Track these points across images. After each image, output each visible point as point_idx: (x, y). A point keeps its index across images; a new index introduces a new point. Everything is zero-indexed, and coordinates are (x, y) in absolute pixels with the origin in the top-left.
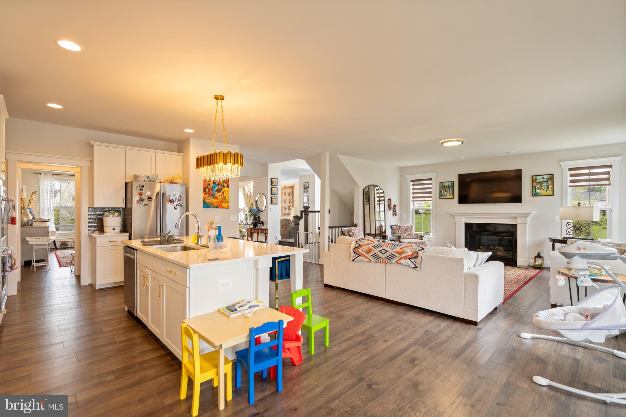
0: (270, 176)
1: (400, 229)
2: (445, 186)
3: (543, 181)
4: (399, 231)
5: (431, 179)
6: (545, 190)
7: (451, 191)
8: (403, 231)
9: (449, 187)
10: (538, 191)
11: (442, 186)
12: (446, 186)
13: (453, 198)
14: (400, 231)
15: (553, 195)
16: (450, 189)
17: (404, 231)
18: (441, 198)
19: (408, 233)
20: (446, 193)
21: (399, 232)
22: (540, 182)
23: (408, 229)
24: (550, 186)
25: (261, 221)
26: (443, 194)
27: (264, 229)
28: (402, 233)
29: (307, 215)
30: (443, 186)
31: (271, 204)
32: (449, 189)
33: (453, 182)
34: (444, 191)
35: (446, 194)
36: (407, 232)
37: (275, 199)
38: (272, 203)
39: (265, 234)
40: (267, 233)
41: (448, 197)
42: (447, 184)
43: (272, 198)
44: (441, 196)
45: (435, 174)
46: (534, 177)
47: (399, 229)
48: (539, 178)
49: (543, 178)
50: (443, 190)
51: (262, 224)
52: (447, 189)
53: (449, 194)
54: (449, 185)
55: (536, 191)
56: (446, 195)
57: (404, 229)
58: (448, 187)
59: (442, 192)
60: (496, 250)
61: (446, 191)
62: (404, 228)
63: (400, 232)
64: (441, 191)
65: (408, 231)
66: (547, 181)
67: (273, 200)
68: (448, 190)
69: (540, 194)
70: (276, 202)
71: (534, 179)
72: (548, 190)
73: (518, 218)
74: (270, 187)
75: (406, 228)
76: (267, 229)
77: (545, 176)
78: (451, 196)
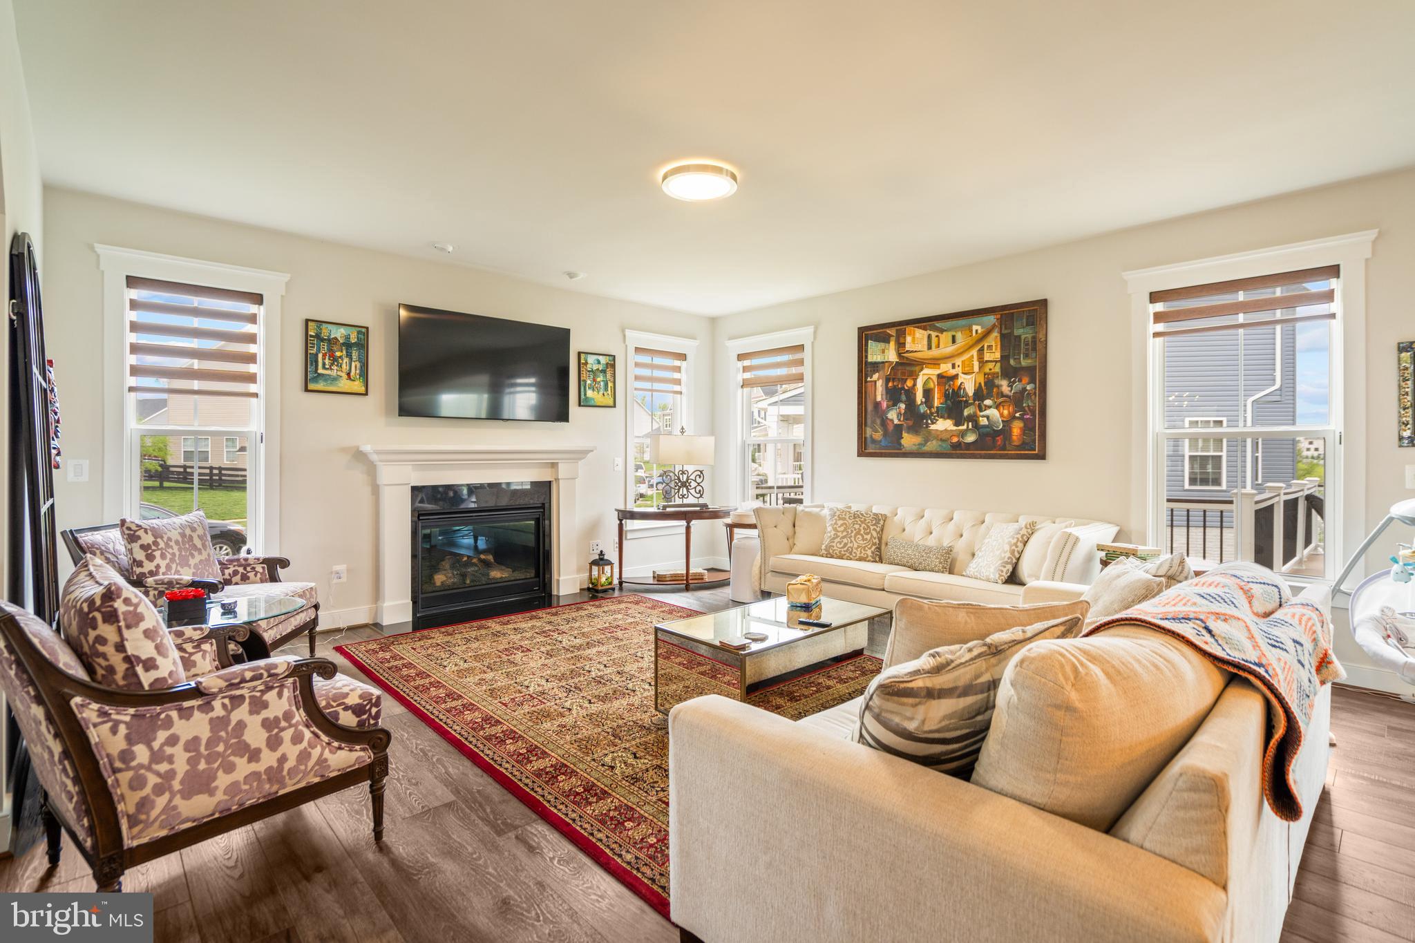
1: (162, 545)
2: (332, 342)
3: (598, 369)
4: (157, 554)
5: (258, 299)
6: (601, 393)
7: (358, 365)
8: (177, 554)
9: (348, 345)
10: (590, 393)
11: (318, 336)
12: (336, 338)
13: (366, 394)
14: (163, 556)
15: (615, 406)
16: (355, 355)
17: (180, 550)
18: (311, 386)
19: (198, 558)
20: (335, 367)
21: (158, 560)
22: (592, 371)
23: (195, 535)
24: (610, 385)
26: (320, 371)
28: (174, 566)
30: (323, 340)
32: (349, 356)
33: (363, 330)
34: (327, 361)
35: (334, 373)
36: (193, 556)
41: (344, 385)
42: (339, 333)
44: (311, 379)
45: (286, 277)
46: (583, 356)
47: (156, 543)
48: (591, 359)
49: (599, 362)
50: (320, 356)
52: (338, 354)
53: (349, 374)
54: (348, 337)
55: (585, 394)
56: (336, 379)
57: (177, 542)
58: (343, 344)
59: (317, 362)
61: (334, 360)
62: (175, 535)
63: (163, 564)
64: (310, 361)
65: (195, 547)
66: (604, 371)
68: (346, 360)
69: (592, 403)
71: (583, 361)
72: (606, 394)
73: (560, 465)
75: (183, 535)
77: (601, 358)
78: (357, 383)
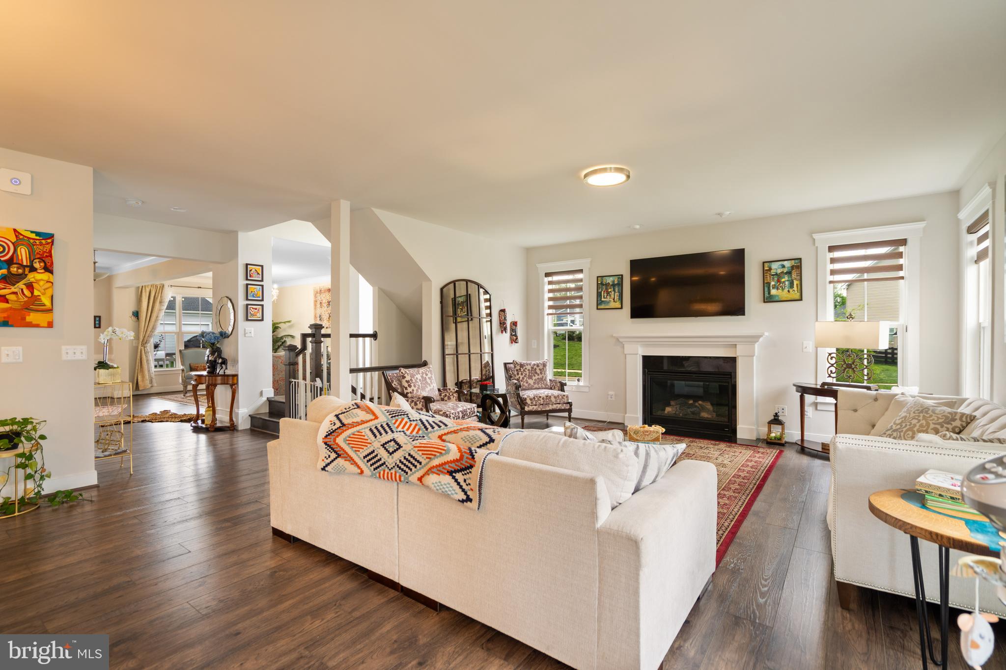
0: (242, 260)
1: (522, 370)
2: (607, 285)
3: (783, 272)
4: (520, 373)
5: (581, 271)
6: (786, 290)
7: (618, 294)
8: (528, 374)
9: (614, 285)
10: (774, 292)
11: (602, 284)
12: (609, 283)
13: (622, 308)
14: (522, 374)
15: (801, 300)
16: (617, 290)
17: (529, 373)
18: (599, 307)
19: (537, 377)
20: (608, 297)
21: (520, 375)
22: (776, 274)
23: (538, 369)
24: (795, 282)
25: (223, 359)
26: (603, 299)
27: (228, 376)
28: (525, 378)
29: (317, 343)
30: (603, 285)
31: (247, 320)
32: (614, 290)
33: (621, 276)
34: (605, 295)
35: (608, 300)
36: (535, 376)
37: (256, 309)
38: (249, 318)
39: (232, 386)
40: (237, 383)
41: (613, 305)
42: (610, 280)
43: (249, 306)
44: (600, 303)
45: (589, 260)
46: (766, 265)
47: (520, 369)
48: (775, 266)
49: (783, 266)
50: (603, 292)
51: (224, 364)
52: (610, 290)
53: (614, 299)
54: (613, 281)
55: (769, 293)
56: (608, 302)
57: (529, 370)
58: (612, 285)
59: (601, 295)
60: (698, 407)
61: (608, 293)
62: (529, 367)
63: (521, 377)
64: (599, 295)
65: (536, 373)
66: (789, 273)
67: (251, 311)
68: (613, 293)
69: (777, 299)
70: (259, 315)
71: (766, 268)
72: (791, 290)
73: (737, 346)
74: (242, 282)
75: (532, 368)
76: (237, 375)
77: (785, 263)
78: (617, 303)
